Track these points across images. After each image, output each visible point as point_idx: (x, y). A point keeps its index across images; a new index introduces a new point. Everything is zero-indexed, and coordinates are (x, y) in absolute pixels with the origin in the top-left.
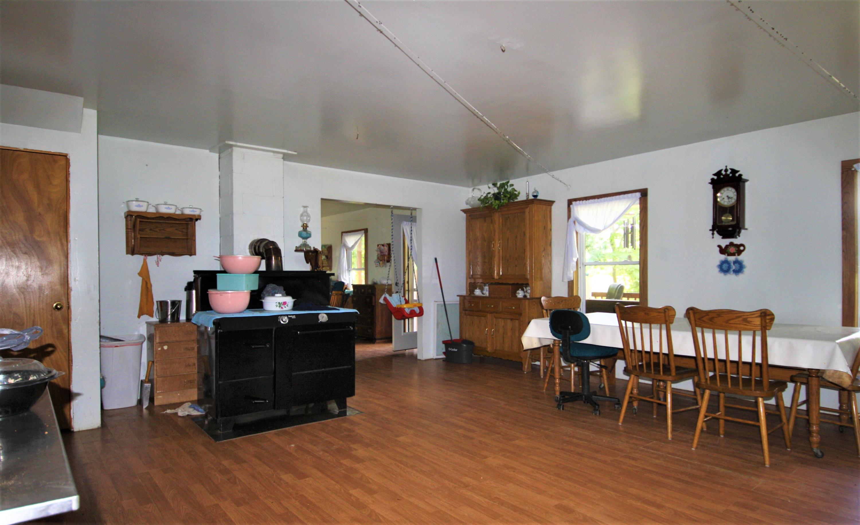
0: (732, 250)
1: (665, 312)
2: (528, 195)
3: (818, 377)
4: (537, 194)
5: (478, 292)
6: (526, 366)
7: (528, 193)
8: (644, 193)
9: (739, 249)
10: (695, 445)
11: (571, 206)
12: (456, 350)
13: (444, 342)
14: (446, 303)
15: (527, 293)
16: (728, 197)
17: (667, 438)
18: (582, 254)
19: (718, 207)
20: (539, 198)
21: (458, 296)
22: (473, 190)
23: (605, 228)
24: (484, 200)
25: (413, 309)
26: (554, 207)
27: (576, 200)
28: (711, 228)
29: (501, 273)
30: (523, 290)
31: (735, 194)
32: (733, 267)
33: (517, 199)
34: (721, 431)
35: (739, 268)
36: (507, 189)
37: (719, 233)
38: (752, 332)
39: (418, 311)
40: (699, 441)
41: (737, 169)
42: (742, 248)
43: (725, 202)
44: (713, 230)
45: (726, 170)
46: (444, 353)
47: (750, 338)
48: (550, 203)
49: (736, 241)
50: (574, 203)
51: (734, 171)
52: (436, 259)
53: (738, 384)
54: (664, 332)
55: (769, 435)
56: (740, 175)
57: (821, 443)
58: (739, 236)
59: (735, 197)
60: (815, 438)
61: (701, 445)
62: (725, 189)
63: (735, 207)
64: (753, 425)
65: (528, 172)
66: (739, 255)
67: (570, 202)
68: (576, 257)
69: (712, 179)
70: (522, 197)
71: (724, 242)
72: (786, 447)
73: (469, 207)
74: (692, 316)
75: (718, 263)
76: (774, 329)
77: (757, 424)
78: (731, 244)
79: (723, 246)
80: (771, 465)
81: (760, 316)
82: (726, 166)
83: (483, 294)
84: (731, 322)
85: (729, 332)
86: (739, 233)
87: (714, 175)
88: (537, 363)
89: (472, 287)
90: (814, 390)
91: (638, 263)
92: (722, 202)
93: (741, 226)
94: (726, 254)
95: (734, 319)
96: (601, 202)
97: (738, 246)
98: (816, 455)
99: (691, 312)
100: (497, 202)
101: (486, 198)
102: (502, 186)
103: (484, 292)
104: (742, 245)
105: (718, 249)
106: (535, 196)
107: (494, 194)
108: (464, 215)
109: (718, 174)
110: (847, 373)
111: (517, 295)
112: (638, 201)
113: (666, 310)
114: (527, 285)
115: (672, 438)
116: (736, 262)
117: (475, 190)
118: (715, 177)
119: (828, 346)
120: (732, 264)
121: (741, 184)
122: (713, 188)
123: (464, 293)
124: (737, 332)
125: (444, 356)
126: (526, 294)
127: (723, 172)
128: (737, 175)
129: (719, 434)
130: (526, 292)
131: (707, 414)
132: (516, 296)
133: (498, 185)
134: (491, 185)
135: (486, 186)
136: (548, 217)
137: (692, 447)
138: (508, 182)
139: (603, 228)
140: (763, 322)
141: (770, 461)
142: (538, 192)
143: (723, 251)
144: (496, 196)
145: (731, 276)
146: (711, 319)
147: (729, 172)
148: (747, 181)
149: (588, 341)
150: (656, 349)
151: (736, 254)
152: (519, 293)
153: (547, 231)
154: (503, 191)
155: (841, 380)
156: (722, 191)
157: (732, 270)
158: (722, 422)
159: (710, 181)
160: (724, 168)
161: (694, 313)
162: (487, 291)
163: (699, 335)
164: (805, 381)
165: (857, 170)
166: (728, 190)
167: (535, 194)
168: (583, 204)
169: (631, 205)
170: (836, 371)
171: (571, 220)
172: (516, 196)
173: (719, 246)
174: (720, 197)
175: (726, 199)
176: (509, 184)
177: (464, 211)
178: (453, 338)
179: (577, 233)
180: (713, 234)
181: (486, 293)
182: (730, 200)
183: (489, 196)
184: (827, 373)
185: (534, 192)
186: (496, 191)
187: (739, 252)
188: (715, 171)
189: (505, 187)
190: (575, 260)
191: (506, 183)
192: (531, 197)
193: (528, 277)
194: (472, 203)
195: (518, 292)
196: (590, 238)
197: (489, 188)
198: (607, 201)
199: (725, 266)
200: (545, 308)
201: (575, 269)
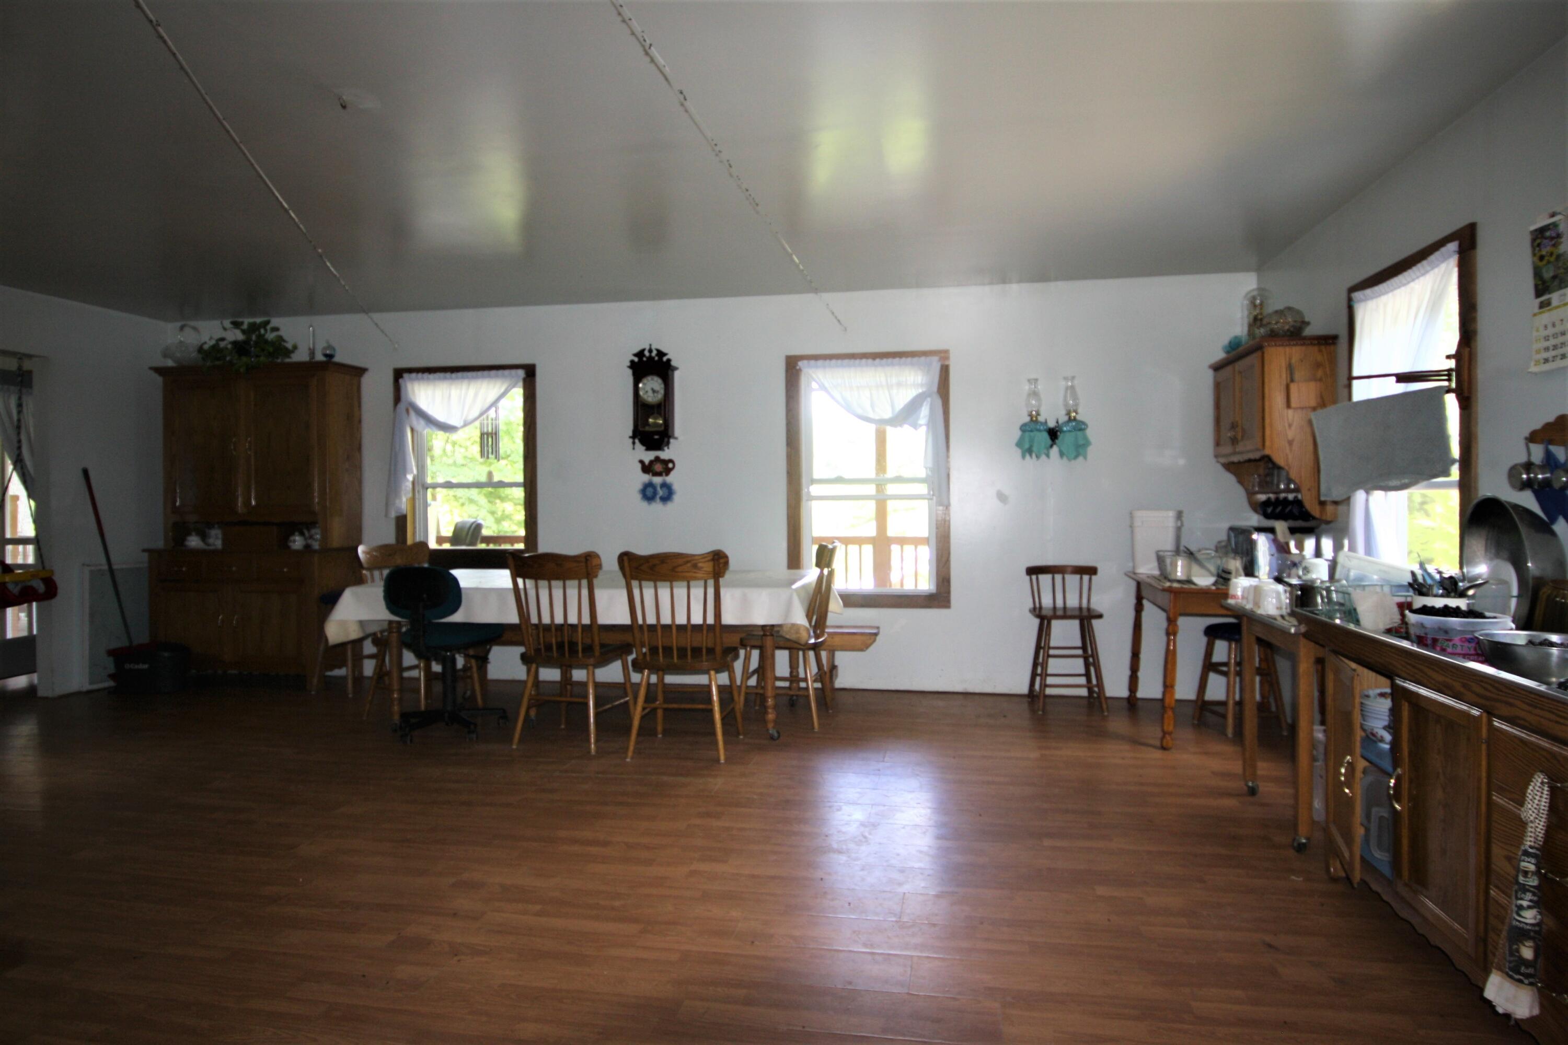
0: (658, 467)
1: (587, 560)
2: (312, 353)
3: (772, 635)
4: (332, 352)
5: (194, 542)
6: (315, 681)
7: (311, 347)
8: (530, 374)
9: (666, 467)
10: (630, 754)
11: (401, 381)
12: (146, 666)
13: (112, 653)
14: (115, 567)
15: (314, 539)
16: (654, 391)
17: (589, 752)
18: (422, 467)
19: (640, 404)
20: (337, 359)
21: (144, 551)
22: (182, 328)
23: (466, 424)
24: (213, 353)
25: (29, 584)
26: (366, 380)
27: (410, 371)
28: (631, 434)
29: (253, 503)
30: (302, 534)
31: (663, 386)
32: (661, 492)
33: (289, 357)
34: (660, 728)
35: (668, 495)
36: (264, 335)
37: (642, 442)
38: (702, 583)
39: (41, 588)
40: (635, 749)
41: (664, 350)
42: (670, 465)
43: (648, 397)
44: (633, 437)
45: (650, 351)
46: (112, 676)
47: (702, 591)
48: (360, 372)
49: (664, 455)
50: (406, 375)
51: (661, 354)
52: (86, 473)
53: (685, 656)
54: (585, 592)
55: (723, 719)
56: (669, 361)
57: (776, 722)
58: (668, 448)
59: (662, 392)
60: (771, 716)
61: (638, 752)
62: (649, 378)
63: (663, 404)
64: (702, 710)
65: (312, 307)
66: (667, 474)
67: (399, 374)
68: (412, 472)
69: (632, 362)
70: (300, 356)
71: (649, 456)
72: (739, 734)
73: (170, 363)
74: (626, 564)
75: (639, 486)
76: (728, 576)
77: (709, 707)
78: (657, 459)
79: (647, 462)
80: (726, 759)
81: (713, 560)
82: (650, 345)
83: (208, 545)
84: (680, 569)
85: (675, 584)
86: (668, 444)
87: (635, 355)
88: (338, 672)
89: (179, 531)
90: (769, 653)
91: (522, 484)
92: (645, 397)
93: (670, 433)
94: (651, 474)
95: (681, 565)
96: (457, 378)
97: (666, 462)
98: (772, 738)
99: (625, 558)
100: (244, 359)
101: (215, 347)
102: (254, 328)
103: (211, 541)
104: (671, 461)
105: (639, 466)
106: (330, 356)
107: (235, 343)
108: (159, 380)
109: (640, 354)
110: (804, 626)
111: (291, 544)
112: (521, 384)
113: (588, 558)
114: (311, 525)
115: (597, 752)
116: (664, 485)
117: (187, 330)
118: (636, 359)
119: (783, 593)
120: (659, 489)
121: (670, 372)
122: (634, 374)
123: (160, 544)
124: (685, 583)
125: (111, 683)
126: (310, 541)
127: (647, 353)
128: (665, 359)
129: (655, 735)
130: (311, 537)
131: (646, 705)
132: (289, 547)
133: (245, 327)
134: (227, 323)
135: (216, 323)
136: (354, 398)
137: (626, 758)
138: (268, 322)
139: (462, 424)
140: (717, 568)
141: (725, 754)
142: (334, 349)
143: (647, 468)
144: (240, 348)
145: (657, 506)
146: (652, 568)
147: (654, 353)
148: (676, 369)
149: (458, 617)
150: (573, 619)
151: (664, 474)
152: (294, 541)
153: (353, 421)
154: (254, 337)
155: (798, 635)
156: (645, 380)
157: (658, 497)
158: (660, 713)
159: (629, 364)
160: (647, 348)
161: (630, 560)
162: (217, 538)
163: (636, 592)
164: (758, 643)
165: (802, 369)
166: (652, 379)
167: (328, 352)
168: (423, 379)
169: (509, 388)
170: (793, 625)
171: (402, 406)
172: (288, 352)
173: (641, 462)
174: (643, 388)
175: (650, 393)
176: (268, 327)
177: (159, 370)
178: (135, 643)
179: (412, 430)
180: (634, 443)
181: (218, 544)
182: (656, 394)
183: (222, 344)
184: (785, 629)
185: (325, 348)
186: (239, 336)
187: (668, 471)
188: (636, 350)
189: (260, 332)
190: (410, 477)
191: (261, 323)
192: (320, 357)
193: (317, 508)
194: (178, 355)
195: (292, 538)
196: (437, 440)
197: (225, 329)
198: (467, 378)
199: (649, 491)
200: (365, 565)
201: (410, 495)
